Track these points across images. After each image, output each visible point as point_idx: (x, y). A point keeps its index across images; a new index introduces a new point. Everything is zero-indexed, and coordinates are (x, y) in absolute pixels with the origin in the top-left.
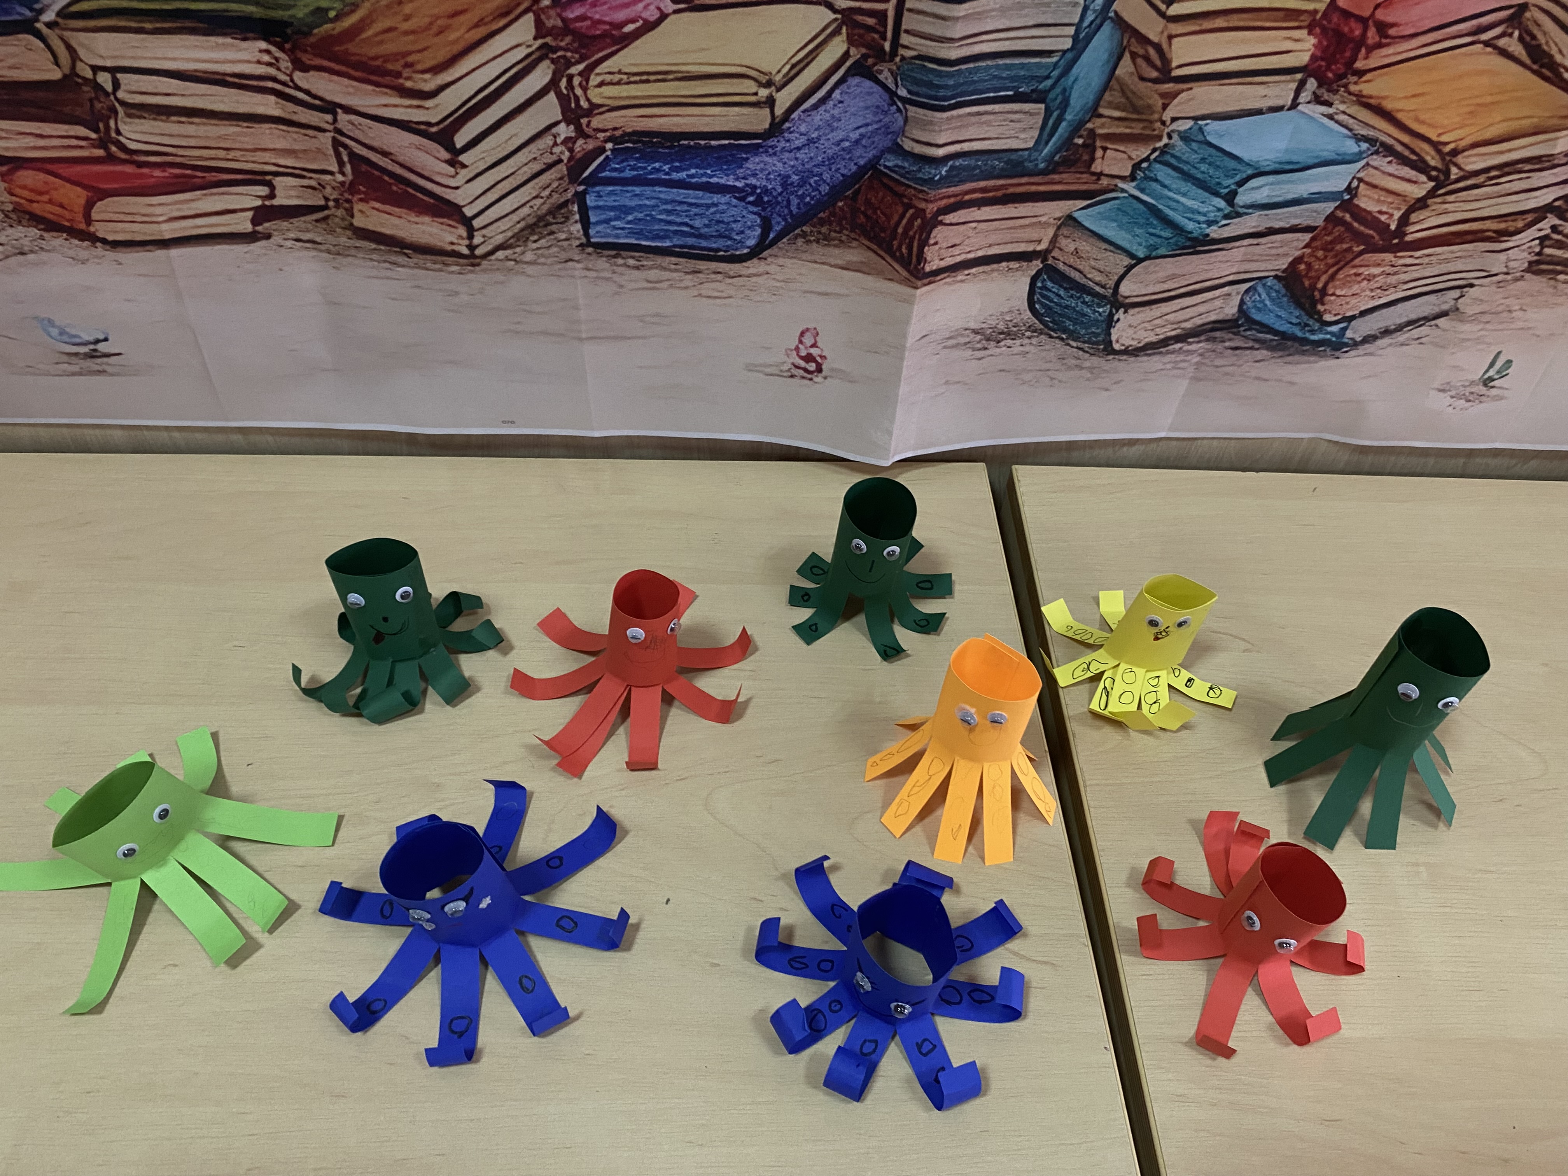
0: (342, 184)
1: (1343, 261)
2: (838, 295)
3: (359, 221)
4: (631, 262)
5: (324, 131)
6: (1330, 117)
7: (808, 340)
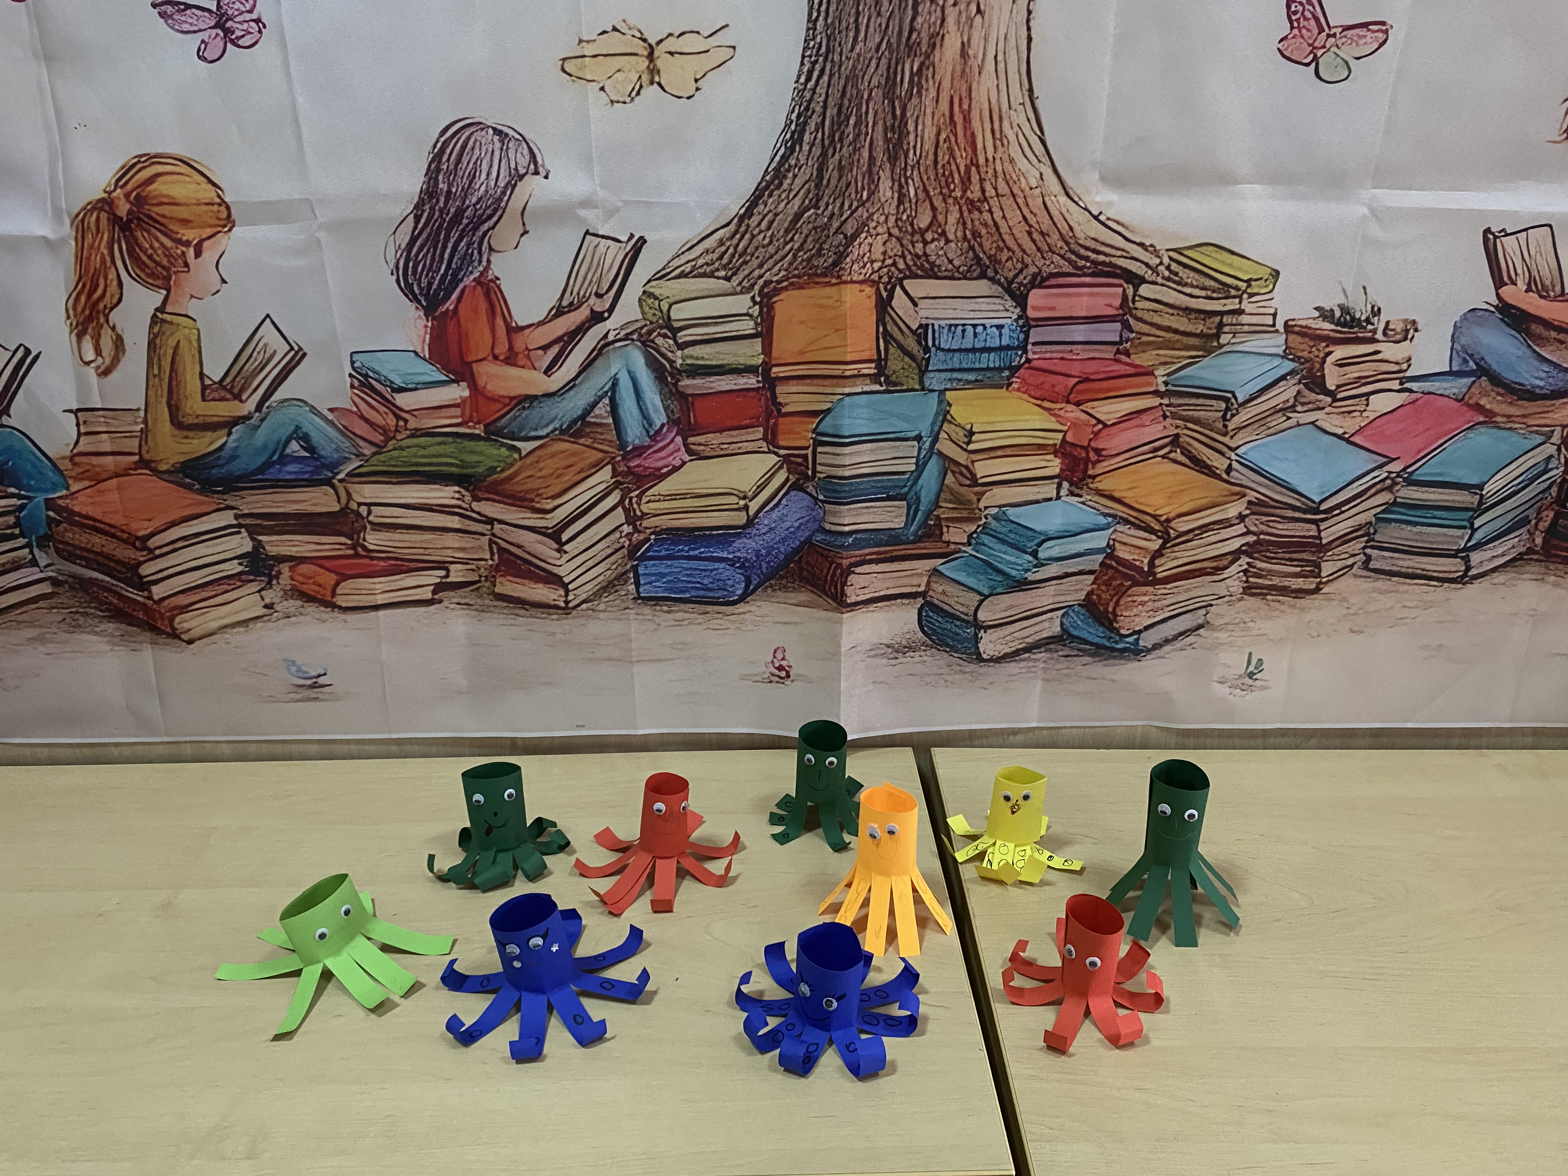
0: (491, 566)
1: (1121, 592)
2: (796, 623)
3: (498, 589)
4: (665, 608)
5: (484, 535)
6: (1083, 503)
7: (779, 655)
